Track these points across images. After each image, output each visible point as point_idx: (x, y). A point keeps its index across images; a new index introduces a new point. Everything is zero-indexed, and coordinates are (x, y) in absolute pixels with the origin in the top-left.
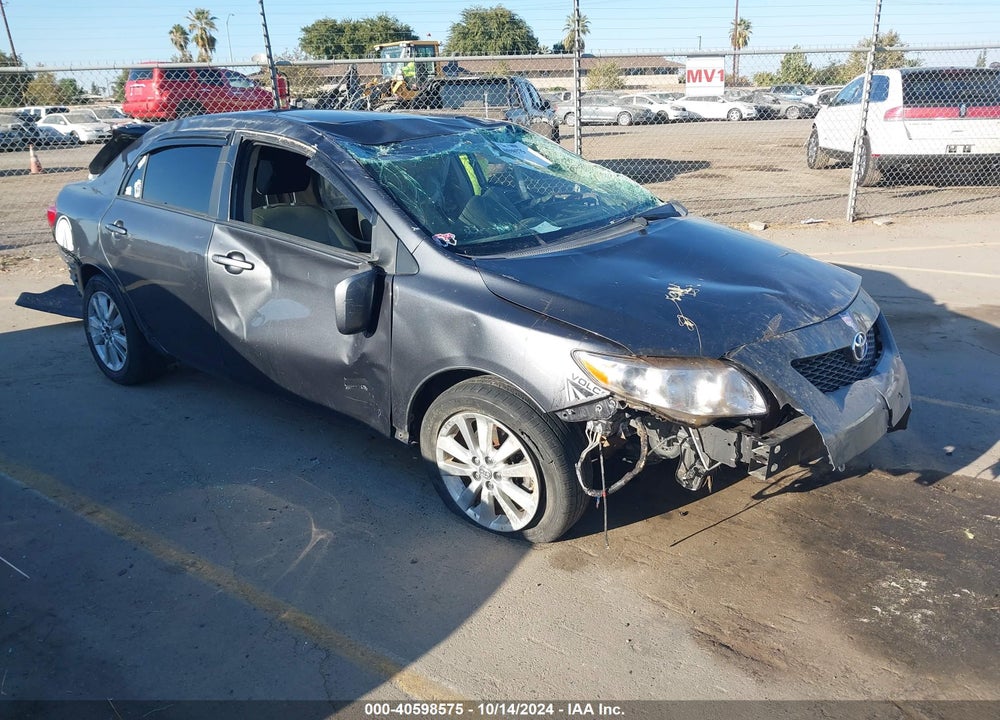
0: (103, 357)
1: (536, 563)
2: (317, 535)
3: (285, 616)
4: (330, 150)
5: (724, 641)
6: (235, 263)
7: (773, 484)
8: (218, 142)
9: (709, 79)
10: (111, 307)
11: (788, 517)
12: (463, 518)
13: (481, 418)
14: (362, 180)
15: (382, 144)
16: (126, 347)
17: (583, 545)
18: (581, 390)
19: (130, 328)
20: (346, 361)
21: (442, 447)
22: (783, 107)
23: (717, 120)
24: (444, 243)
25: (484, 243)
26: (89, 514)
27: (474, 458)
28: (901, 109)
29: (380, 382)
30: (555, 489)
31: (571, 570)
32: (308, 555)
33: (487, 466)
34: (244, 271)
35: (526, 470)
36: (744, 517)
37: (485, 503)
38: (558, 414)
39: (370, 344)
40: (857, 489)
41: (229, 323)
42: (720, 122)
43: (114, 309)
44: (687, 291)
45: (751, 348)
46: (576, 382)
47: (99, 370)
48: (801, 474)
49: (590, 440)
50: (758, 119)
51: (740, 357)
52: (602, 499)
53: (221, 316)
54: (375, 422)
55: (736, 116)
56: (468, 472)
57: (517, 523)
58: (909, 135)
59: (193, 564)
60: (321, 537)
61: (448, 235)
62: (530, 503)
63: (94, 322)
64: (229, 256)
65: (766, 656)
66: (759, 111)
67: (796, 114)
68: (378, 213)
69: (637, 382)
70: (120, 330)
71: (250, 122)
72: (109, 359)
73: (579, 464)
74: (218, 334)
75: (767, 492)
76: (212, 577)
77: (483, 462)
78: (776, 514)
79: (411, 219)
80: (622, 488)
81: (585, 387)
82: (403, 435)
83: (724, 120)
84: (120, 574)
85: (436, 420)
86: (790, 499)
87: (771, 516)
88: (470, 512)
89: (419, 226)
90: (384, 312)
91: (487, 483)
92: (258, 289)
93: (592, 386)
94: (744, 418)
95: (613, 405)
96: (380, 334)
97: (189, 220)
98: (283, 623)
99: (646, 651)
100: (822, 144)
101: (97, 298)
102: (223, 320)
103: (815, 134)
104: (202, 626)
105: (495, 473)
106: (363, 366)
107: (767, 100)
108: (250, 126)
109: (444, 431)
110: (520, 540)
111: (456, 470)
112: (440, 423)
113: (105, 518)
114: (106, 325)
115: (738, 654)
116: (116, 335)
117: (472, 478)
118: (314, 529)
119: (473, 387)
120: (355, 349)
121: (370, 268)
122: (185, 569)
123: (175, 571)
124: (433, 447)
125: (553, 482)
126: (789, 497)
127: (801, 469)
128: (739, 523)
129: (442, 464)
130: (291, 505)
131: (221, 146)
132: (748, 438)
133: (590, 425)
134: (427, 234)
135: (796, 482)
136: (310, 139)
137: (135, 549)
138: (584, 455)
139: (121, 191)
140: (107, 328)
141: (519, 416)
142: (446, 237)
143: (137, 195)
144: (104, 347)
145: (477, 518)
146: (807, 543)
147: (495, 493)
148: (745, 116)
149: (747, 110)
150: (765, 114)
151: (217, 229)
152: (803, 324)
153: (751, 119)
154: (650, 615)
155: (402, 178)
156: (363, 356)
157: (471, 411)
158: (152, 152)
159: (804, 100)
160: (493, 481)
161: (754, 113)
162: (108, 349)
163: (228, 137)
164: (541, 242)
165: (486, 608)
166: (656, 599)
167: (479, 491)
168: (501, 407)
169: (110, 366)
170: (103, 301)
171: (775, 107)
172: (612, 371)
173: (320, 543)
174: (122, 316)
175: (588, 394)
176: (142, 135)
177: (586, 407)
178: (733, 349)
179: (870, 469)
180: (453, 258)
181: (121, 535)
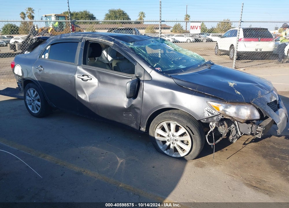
0: (30, 109)
1: (190, 166)
2: (120, 161)
3: (121, 185)
4: (118, 43)
5: (254, 186)
6: (85, 78)
7: (247, 140)
8: (77, 41)
9: (197, 29)
10: (35, 93)
11: (256, 150)
12: (163, 154)
13: (172, 123)
14: (130, 52)
15: (131, 42)
16: (40, 105)
17: (202, 160)
18: (210, 113)
19: (43, 100)
20: (126, 107)
21: (157, 132)
22: (202, 39)
23: (184, 42)
24: (158, 71)
25: (169, 71)
26: (43, 157)
27: (168, 135)
28: (243, 39)
29: (137, 113)
30: (197, 144)
31: (201, 167)
32: (120, 167)
33: (173, 137)
34: (88, 80)
35: (187, 138)
36: (243, 150)
37: (171, 149)
38: (201, 121)
39: (134, 102)
40: (270, 141)
41: (82, 96)
42: (184, 43)
43: (37, 94)
44: (234, 84)
45: (256, 100)
46: (209, 110)
47: (29, 113)
48: (253, 138)
49: (211, 128)
50: (195, 42)
51: (254, 102)
52: (213, 146)
53: (79, 94)
54: (133, 125)
55: (189, 41)
56: (166, 139)
57: (182, 154)
58: (245, 46)
59: (84, 171)
60: (121, 161)
61: (159, 68)
62: (187, 148)
63: (28, 98)
64: (83, 76)
65: (268, 189)
66: (195, 39)
67: (205, 41)
68: (137, 62)
69: (227, 110)
70: (38, 100)
71: (88, 35)
72: (33, 109)
73: (207, 135)
74: (77, 100)
75: (246, 143)
76: (92, 175)
77: (171, 136)
78: (251, 149)
79: (148, 64)
80: (219, 142)
81: (211, 112)
82: (143, 129)
83: (185, 42)
84: (62, 175)
85: (156, 124)
86: (253, 145)
87: (250, 149)
88: (165, 152)
89: (151, 66)
90: (140, 91)
91: (172, 143)
92: (93, 86)
93: (214, 111)
94: (254, 120)
95: (220, 117)
96: (139, 98)
97: (68, 65)
98: (121, 188)
99: (234, 190)
100: (219, 48)
101: (30, 91)
102: (80, 96)
103: (217, 46)
104: (96, 190)
105: (176, 139)
106: (131, 108)
107: (197, 37)
108: (88, 36)
109: (158, 127)
110: (183, 159)
111: (162, 139)
112: (157, 125)
113: (49, 158)
114: (33, 99)
115: (260, 189)
116: (36, 102)
117: (167, 141)
118: (118, 159)
119: (170, 113)
120: (129, 103)
121: (136, 78)
122: (82, 173)
123: (79, 173)
124: (154, 132)
125: (196, 141)
126: (253, 144)
127: (252, 136)
128: (242, 152)
129: (156, 137)
130: (108, 152)
131: (78, 42)
132: (255, 126)
133: (211, 124)
134: (153, 68)
135: (253, 140)
136: (111, 40)
137: (63, 167)
138: (209, 133)
139: (40, 56)
140: (33, 100)
141: (186, 122)
142: (158, 69)
143: (46, 58)
144: (31, 106)
145: (168, 154)
146: (265, 156)
147: (175, 145)
148: (191, 41)
149: (192, 39)
150: (197, 41)
151: (78, 67)
152: (266, 93)
153: (193, 42)
154: (230, 179)
155: (142, 52)
156: (132, 105)
157: (168, 121)
158: (52, 45)
159: (207, 37)
160: (175, 142)
161: (194, 40)
162: (33, 106)
163: (81, 39)
164: (183, 71)
165: (181, 180)
166: (230, 174)
167: (170, 145)
168: (180, 119)
169: (33, 112)
170: (32, 91)
171: (200, 39)
172: (221, 107)
173: (122, 163)
174: (40, 96)
175: (212, 114)
176: (46, 40)
177: (211, 118)
178: (252, 100)
179: (271, 136)
180: (164, 75)
181: (57, 163)
